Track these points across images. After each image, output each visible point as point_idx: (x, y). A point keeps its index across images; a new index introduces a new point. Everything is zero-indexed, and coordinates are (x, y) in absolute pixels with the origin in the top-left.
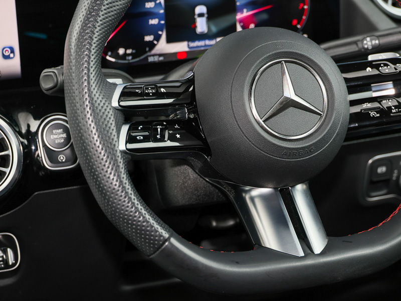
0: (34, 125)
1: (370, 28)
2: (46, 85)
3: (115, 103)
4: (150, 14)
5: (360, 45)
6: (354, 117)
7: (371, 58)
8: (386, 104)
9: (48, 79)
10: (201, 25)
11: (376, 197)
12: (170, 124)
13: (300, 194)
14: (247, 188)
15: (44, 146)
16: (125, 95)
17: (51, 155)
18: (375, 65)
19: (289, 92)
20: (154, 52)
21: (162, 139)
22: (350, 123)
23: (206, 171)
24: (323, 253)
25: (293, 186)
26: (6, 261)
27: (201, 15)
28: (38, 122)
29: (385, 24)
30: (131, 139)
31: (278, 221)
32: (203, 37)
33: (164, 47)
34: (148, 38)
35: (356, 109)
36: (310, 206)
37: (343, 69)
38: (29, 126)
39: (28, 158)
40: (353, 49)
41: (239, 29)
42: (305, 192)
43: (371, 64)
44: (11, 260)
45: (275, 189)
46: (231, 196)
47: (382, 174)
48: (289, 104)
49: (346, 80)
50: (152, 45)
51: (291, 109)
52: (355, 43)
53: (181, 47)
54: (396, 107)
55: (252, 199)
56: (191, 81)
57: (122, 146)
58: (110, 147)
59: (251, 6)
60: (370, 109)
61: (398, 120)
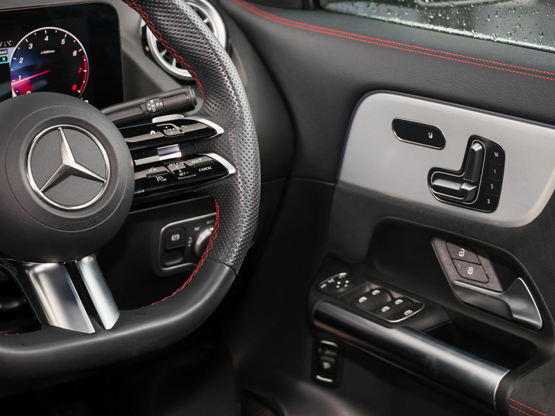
1: (154, 90)
5: (144, 109)
6: (140, 183)
7: (155, 120)
8: (173, 168)
11: (173, 267)
13: (87, 267)
14: (31, 264)
18: (160, 128)
19: (69, 160)
22: (136, 189)
24: (115, 328)
25: (79, 260)
29: (169, 86)
31: (66, 297)
35: (142, 175)
36: (98, 279)
37: (126, 134)
40: (136, 112)
41: (14, 95)
42: (92, 264)
43: (155, 127)
45: (60, 263)
46: (14, 275)
47: (176, 242)
48: (68, 172)
49: (129, 145)
51: (72, 177)
52: (138, 106)
54: (183, 170)
55: (36, 276)
59: (26, 70)
60: (156, 174)
61: (186, 184)
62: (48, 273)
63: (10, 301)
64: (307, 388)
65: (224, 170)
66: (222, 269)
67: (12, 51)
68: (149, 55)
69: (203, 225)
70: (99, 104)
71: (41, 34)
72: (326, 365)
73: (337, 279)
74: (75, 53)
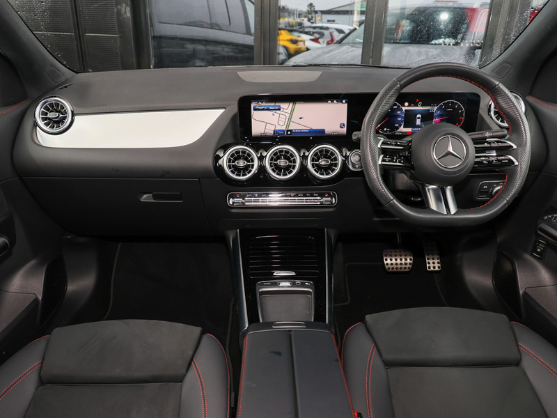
0: (348, 153)
1: (489, 129)
2: (354, 138)
3: (379, 146)
4: (398, 116)
5: (484, 135)
6: (476, 163)
7: (488, 140)
8: (491, 159)
9: (355, 135)
10: (418, 122)
11: (481, 198)
12: (400, 157)
13: (448, 190)
14: (427, 185)
15: (351, 161)
16: (383, 143)
17: (353, 165)
18: (489, 143)
19: (450, 149)
20: (398, 131)
21: (396, 162)
22: (475, 164)
23: (412, 177)
24: (455, 214)
25: (446, 187)
26: (331, 202)
27: (419, 118)
28: (350, 152)
29: (495, 128)
30: (383, 160)
31: (438, 199)
32: (418, 127)
33: (402, 129)
34: (396, 125)
35: (478, 160)
36: (452, 196)
37: (475, 143)
38: (346, 153)
39: (344, 165)
40: (481, 136)
42: (451, 189)
43: (487, 142)
44: (334, 202)
45: (439, 186)
46: (420, 188)
47: (486, 189)
48: (449, 154)
49: (475, 147)
50: (398, 128)
51: (450, 156)
52: (482, 134)
53: (409, 130)
54: (495, 160)
55: (429, 189)
56: (411, 141)
57: (380, 162)
58: (375, 162)
59: (440, 116)
60: (484, 160)
61: (495, 166)
62: (433, 189)
63: (418, 197)
64: (528, 257)
65: (513, 163)
66: (503, 201)
67: (436, 108)
68: (491, 117)
69: (498, 184)
70: (468, 131)
71: (449, 103)
72: (539, 250)
73: (553, 216)
74: (460, 111)
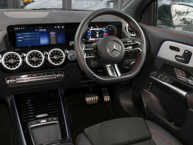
0: (68, 52)
1: (127, 37)
2: (70, 44)
3: (84, 49)
4: (89, 33)
5: (126, 40)
7: (128, 42)
8: (131, 50)
9: (71, 43)
10: (98, 36)
12: (93, 53)
13: (116, 66)
14: (106, 65)
15: (69, 56)
16: (85, 48)
17: (71, 57)
18: (129, 43)
19: (115, 48)
20: (89, 40)
21: (92, 56)
23: (99, 62)
25: (115, 64)
26: (61, 76)
27: (98, 34)
28: (68, 51)
29: (130, 37)
30: (87, 56)
31: (112, 71)
32: (97, 38)
33: (91, 39)
34: (88, 37)
36: (118, 68)
37: (124, 43)
38: (67, 52)
39: (66, 57)
41: (104, 36)
42: (117, 65)
45: (112, 65)
46: (103, 66)
47: (128, 63)
50: (89, 39)
52: (125, 40)
53: (94, 39)
54: (133, 50)
55: (107, 67)
56: (97, 45)
57: (85, 57)
58: (83, 57)
59: (106, 32)
60: (129, 51)
62: (109, 66)
65: (140, 51)
66: (139, 68)
67: (105, 29)
68: (127, 31)
69: (133, 61)
71: (110, 26)
74: (115, 30)
